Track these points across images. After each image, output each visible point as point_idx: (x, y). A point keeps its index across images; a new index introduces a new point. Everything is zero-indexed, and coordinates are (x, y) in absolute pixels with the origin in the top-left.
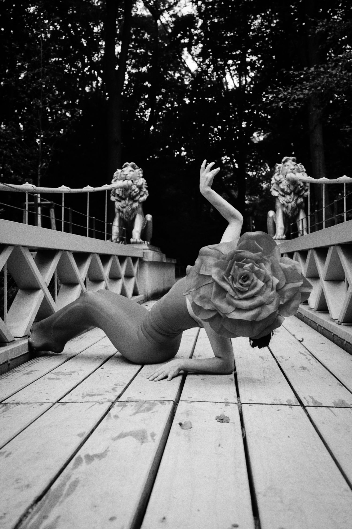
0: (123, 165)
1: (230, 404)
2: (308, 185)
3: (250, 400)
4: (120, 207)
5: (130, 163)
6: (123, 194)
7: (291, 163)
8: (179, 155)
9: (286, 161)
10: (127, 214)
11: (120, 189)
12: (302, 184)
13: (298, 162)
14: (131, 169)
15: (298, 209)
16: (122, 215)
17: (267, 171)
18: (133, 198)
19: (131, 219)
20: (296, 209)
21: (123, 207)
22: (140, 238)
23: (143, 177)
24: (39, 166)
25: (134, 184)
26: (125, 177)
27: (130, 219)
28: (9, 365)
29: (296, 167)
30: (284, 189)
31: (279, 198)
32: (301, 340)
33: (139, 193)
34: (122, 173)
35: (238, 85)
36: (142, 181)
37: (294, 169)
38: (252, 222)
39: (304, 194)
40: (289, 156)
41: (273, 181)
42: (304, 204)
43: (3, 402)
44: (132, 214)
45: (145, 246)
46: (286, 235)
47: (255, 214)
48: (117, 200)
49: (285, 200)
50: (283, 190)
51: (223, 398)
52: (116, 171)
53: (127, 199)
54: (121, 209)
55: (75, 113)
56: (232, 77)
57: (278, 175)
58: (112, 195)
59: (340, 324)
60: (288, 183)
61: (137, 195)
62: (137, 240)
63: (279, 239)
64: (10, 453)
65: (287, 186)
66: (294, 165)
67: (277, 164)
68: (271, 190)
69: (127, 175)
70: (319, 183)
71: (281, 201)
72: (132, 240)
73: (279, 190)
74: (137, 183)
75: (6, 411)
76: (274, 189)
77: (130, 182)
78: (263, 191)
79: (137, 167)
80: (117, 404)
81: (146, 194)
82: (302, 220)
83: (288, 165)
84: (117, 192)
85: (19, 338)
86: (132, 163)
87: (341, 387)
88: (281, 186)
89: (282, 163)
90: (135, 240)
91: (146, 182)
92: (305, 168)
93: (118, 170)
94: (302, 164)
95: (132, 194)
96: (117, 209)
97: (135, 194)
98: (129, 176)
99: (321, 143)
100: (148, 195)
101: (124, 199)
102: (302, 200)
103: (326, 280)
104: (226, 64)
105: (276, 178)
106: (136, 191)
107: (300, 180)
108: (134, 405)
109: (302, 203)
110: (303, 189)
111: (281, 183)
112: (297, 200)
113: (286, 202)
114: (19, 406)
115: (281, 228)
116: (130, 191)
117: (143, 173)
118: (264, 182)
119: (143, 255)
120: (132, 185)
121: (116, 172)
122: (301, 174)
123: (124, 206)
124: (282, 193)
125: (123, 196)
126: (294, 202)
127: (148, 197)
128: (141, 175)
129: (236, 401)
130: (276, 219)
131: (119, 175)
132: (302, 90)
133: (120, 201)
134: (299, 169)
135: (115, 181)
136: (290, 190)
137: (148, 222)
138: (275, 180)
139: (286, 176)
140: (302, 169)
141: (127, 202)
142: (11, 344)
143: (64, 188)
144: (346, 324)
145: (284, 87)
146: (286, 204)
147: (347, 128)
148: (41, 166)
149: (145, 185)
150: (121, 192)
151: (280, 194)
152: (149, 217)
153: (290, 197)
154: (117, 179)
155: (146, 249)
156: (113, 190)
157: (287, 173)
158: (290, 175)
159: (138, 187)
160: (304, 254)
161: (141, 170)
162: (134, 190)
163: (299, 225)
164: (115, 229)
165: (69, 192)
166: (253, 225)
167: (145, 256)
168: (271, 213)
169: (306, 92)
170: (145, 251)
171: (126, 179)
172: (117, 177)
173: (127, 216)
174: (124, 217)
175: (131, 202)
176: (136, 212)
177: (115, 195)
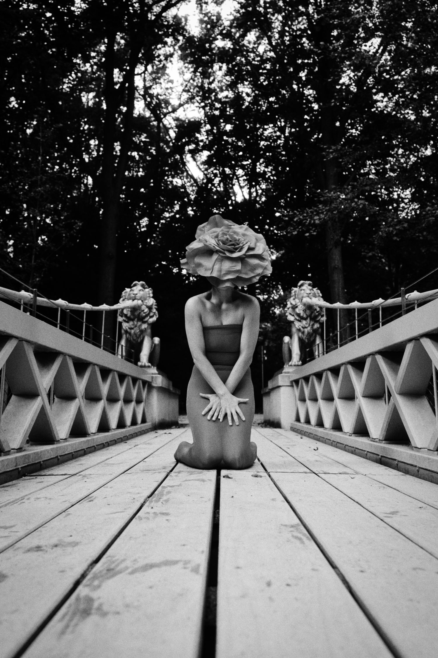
0: (132, 283)
1: (260, 472)
2: (324, 310)
4: (127, 328)
5: (139, 281)
6: (131, 314)
7: (307, 287)
9: (302, 285)
10: (135, 336)
11: (128, 309)
12: (318, 309)
13: (314, 287)
14: (141, 288)
15: (314, 335)
16: (130, 337)
17: (280, 294)
18: (142, 319)
19: (139, 340)
20: (312, 334)
21: (131, 329)
22: (148, 361)
23: (153, 297)
25: (143, 304)
26: (135, 297)
27: (137, 341)
29: (312, 292)
30: (300, 314)
31: (295, 323)
32: (316, 449)
33: (149, 314)
34: (131, 292)
35: (247, 197)
36: (151, 301)
37: (310, 294)
38: (264, 352)
39: (320, 319)
40: (305, 281)
41: (289, 305)
42: (320, 330)
44: (140, 335)
45: (154, 370)
46: (302, 362)
47: (266, 344)
48: (125, 321)
49: (301, 324)
50: (298, 315)
53: (136, 320)
54: (129, 330)
55: (74, 225)
56: (241, 187)
57: (294, 299)
58: (119, 315)
59: (351, 436)
60: (304, 308)
61: (146, 316)
62: (145, 364)
63: (295, 366)
65: (303, 311)
66: (310, 290)
67: (293, 288)
68: (287, 314)
69: (136, 294)
70: (334, 308)
71: (297, 326)
72: (139, 364)
73: (295, 315)
74: (147, 303)
76: (290, 314)
77: (140, 302)
78: (276, 318)
79: (146, 286)
80: (172, 473)
81: (156, 316)
82: (318, 345)
83: (304, 290)
84: (125, 312)
85: (62, 440)
86: (141, 282)
88: (297, 310)
89: (298, 287)
90: (143, 364)
91: (156, 302)
92: (321, 293)
93: (126, 289)
94: (319, 289)
95: (141, 314)
96: (124, 330)
97: (144, 315)
98: (138, 296)
99: (340, 266)
100: (157, 316)
101: (133, 320)
102: (318, 326)
103: (340, 398)
104: (234, 174)
105: (291, 302)
106: (145, 311)
107: (317, 305)
109: (318, 328)
110: (319, 314)
111: (297, 307)
112: (313, 325)
113: (302, 327)
115: (297, 354)
116: (139, 311)
117: (153, 293)
118: (276, 306)
119: (152, 380)
120: (142, 305)
121: (125, 291)
122: (317, 299)
123: (132, 327)
124: (298, 318)
125: (132, 317)
126: (310, 327)
127: (157, 319)
128: (151, 295)
130: (291, 344)
131: (127, 295)
132: (318, 214)
133: (128, 322)
134: (315, 294)
135: (123, 300)
136: (306, 314)
137: (155, 345)
138: (291, 304)
139: (302, 300)
140: (318, 293)
141: (135, 323)
142: (58, 443)
143: (86, 305)
144: (356, 435)
145: (299, 210)
146: (302, 329)
149: (155, 305)
150: (129, 312)
151: (296, 319)
152: (157, 340)
153: (306, 322)
154: (125, 299)
155: (155, 374)
156: (121, 310)
157: (303, 297)
158: (306, 300)
159: (147, 307)
160: (319, 375)
161: (151, 290)
162: (143, 310)
163: (315, 351)
165: (91, 310)
166: (264, 356)
167: (154, 381)
168: (286, 339)
169: (322, 216)
170: (154, 375)
171: (135, 299)
172: (125, 296)
173: (135, 338)
174: (132, 339)
175: (139, 323)
176: (144, 334)
177: (122, 314)
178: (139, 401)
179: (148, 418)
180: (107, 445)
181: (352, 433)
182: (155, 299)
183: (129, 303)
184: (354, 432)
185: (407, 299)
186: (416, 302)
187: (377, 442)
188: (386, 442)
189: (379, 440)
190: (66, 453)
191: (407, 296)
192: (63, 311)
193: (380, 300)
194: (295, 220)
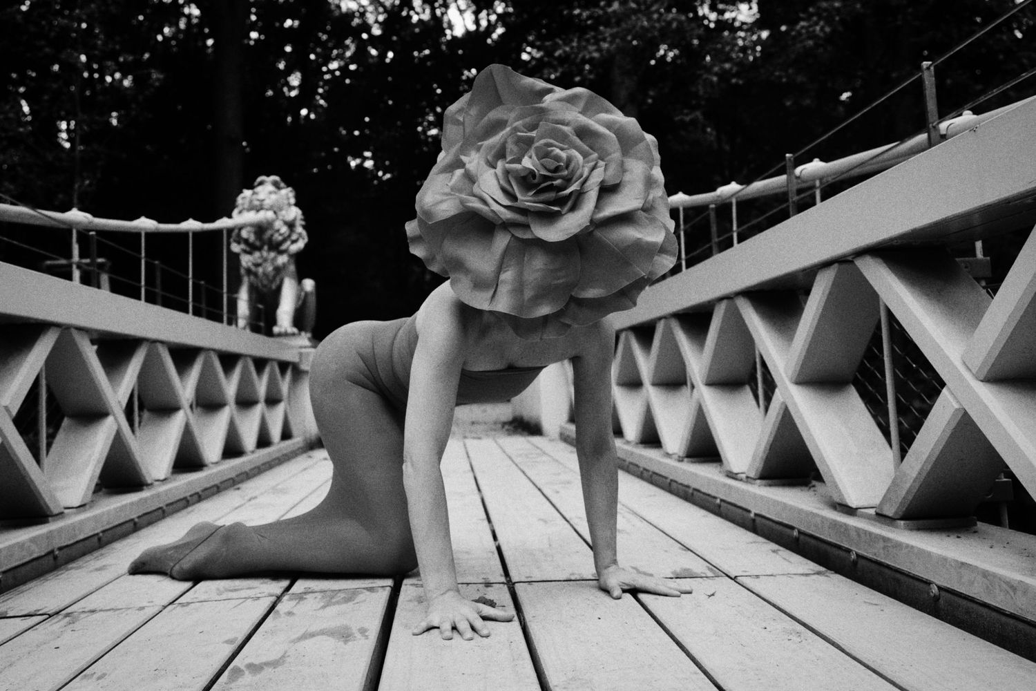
0: (255, 180)
1: (494, 585)
3: (527, 577)
4: (250, 264)
5: (268, 176)
6: (256, 238)
8: (360, 166)
10: (265, 278)
11: (249, 229)
14: (272, 188)
16: (255, 280)
18: (276, 247)
19: (274, 287)
21: (257, 265)
22: (291, 324)
23: (296, 205)
24: (76, 186)
25: (277, 219)
26: (261, 205)
27: (271, 288)
28: (55, 558)
33: (289, 236)
34: (255, 197)
35: (472, 28)
36: (294, 213)
43: (63, 612)
44: (274, 277)
45: (303, 340)
48: (245, 252)
51: (481, 578)
52: (241, 192)
53: (265, 248)
54: (253, 268)
56: (461, 12)
58: (235, 241)
59: (682, 461)
61: (285, 240)
62: (286, 329)
64: (104, 675)
69: (263, 200)
72: (276, 330)
74: (284, 216)
75: (74, 623)
77: (270, 215)
79: (282, 185)
80: (286, 598)
81: (304, 239)
84: (244, 234)
85: (71, 510)
86: (272, 177)
87: (684, 552)
90: (283, 330)
91: (303, 214)
93: (244, 191)
95: (274, 238)
96: (245, 269)
97: (280, 238)
98: (268, 202)
100: (306, 240)
101: (260, 249)
103: (654, 384)
106: (282, 231)
108: (320, 597)
114: (95, 616)
116: (269, 233)
117: (297, 197)
119: (300, 358)
120: (274, 221)
121: (242, 195)
123: (260, 261)
125: (258, 243)
127: (306, 245)
128: (293, 201)
129: (503, 579)
131: (247, 202)
132: (597, 42)
133: (250, 253)
135: (240, 212)
137: (307, 294)
141: (265, 254)
142: (58, 520)
143: (144, 222)
144: (692, 459)
147: (687, 115)
148: (80, 187)
149: (301, 220)
150: (252, 234)
152: (309, 284)
154: (244, 209)
155: (305, 347)
156: (236, 231)
159: (286, 223)
161: (291, 191)
162: (278, 231)
164: (243, 308)
165: (156, 231)
167: (304, 361)
169: (605, 45)
170: (303, 350)
171: (262, 209)
172: (243, 204)
173: (265, 282)
174: (260, 284)
175: (272, 254)
176: (283, 273)
177: (239, 240)
178: (272, 401)
179: (295, 430)
180: (196, 497)
181: (684, 455)
182: (300, 208)
183: (251, 217)
184: (688, 452)
185: (798, 178)
186: (818, 183)
187: (741, 480)
188: (764, 482)
189: (747, 477)
190: (81, 537)
191: (798, 170)
192: (84, 235)
193: (733, 187)
194: (557, 54)
